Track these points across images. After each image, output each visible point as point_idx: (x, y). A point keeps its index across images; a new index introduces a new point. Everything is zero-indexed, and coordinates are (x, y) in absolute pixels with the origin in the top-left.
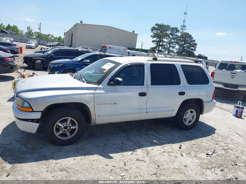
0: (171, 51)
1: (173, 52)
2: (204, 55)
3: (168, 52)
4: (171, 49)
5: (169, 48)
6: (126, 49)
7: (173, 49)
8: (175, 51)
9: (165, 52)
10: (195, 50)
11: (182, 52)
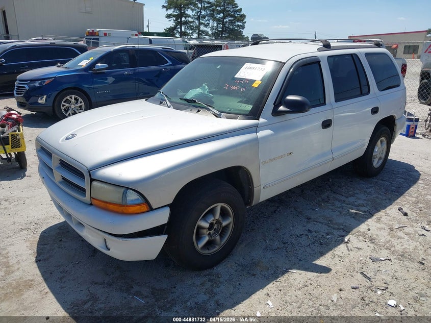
0: (203, 32)
1: (207, 34)
2: (262, 35)
3: (199, 34)
4: (202, 28)
5: (198, 27)
6: (136, 35)
7: (205, 29)
8: (210, 32)
9: (192, 35)
10: (243, 27)
11: (222, 32)
